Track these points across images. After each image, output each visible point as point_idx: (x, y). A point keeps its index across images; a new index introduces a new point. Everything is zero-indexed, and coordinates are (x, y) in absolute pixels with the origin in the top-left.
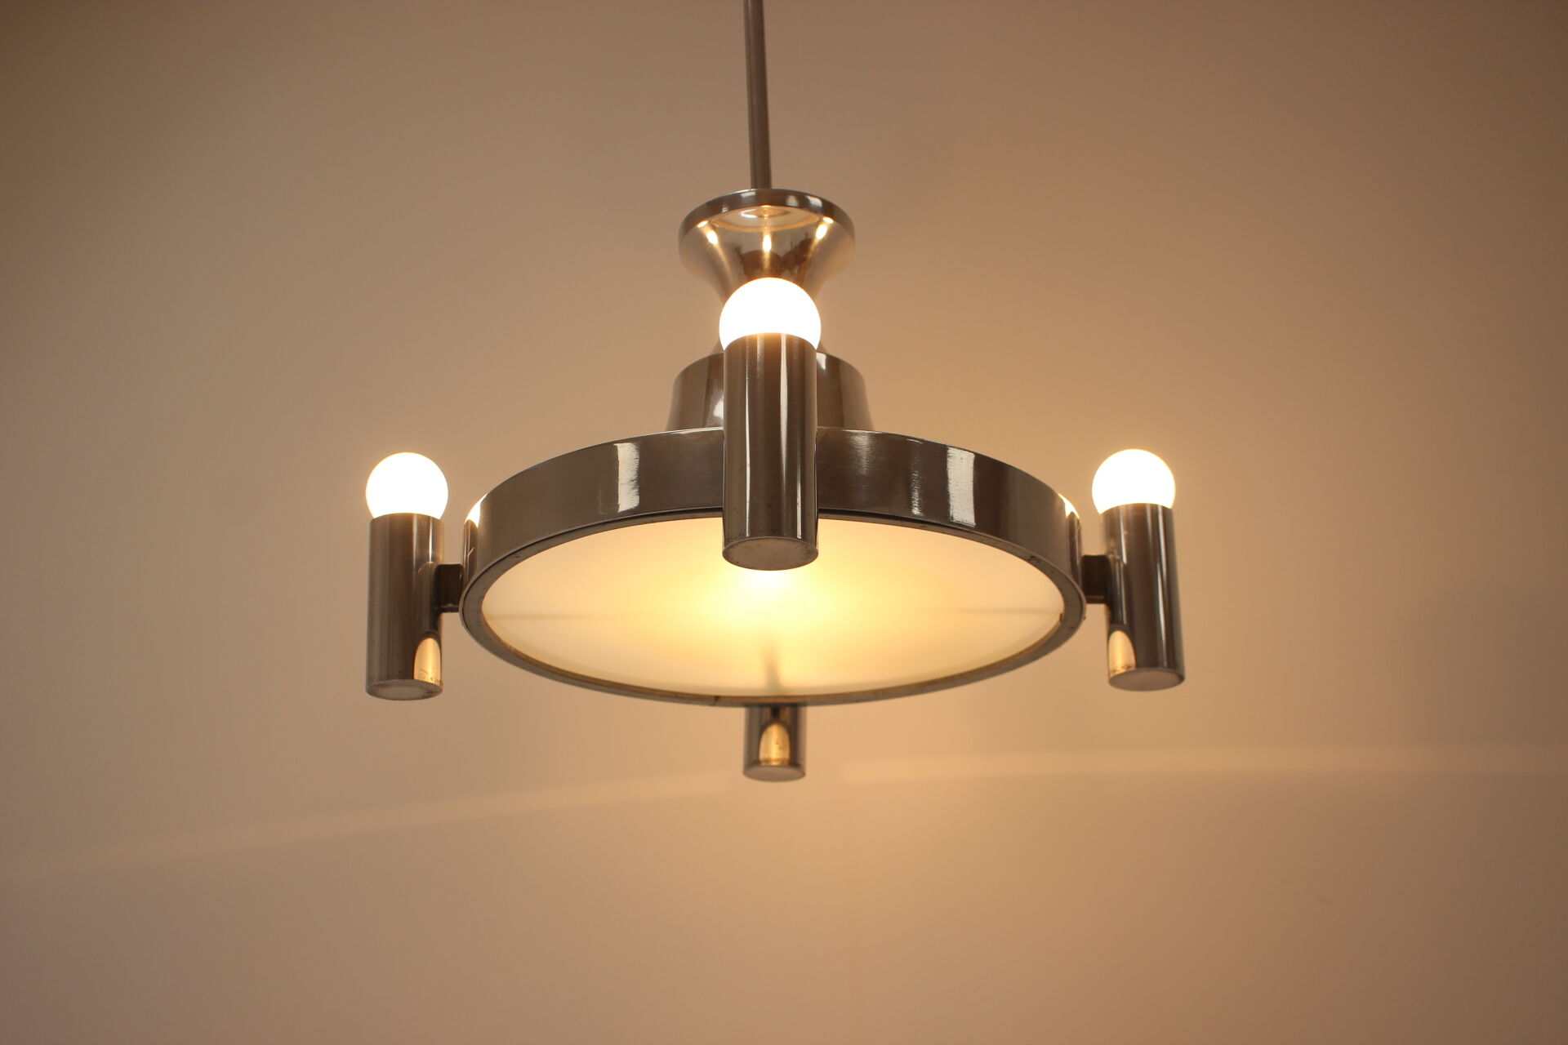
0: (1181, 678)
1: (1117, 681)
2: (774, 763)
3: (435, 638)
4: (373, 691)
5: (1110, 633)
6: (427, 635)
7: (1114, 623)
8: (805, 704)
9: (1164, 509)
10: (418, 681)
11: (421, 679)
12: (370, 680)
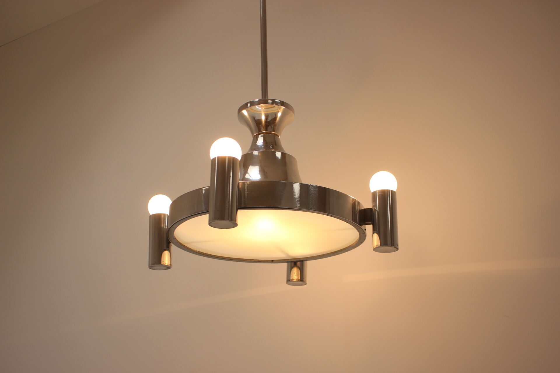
0: (397, 249)
1: (375, 249)
2: (295, 280)
3: (168, 251)
4: (151, 267)
5: (373, 234)
6: (165, 250)
7: (374, 231)
8: (306, 260)
9: (392, 191)
10: (163, 265)
11: (164, 264)
12: (149, 265)
